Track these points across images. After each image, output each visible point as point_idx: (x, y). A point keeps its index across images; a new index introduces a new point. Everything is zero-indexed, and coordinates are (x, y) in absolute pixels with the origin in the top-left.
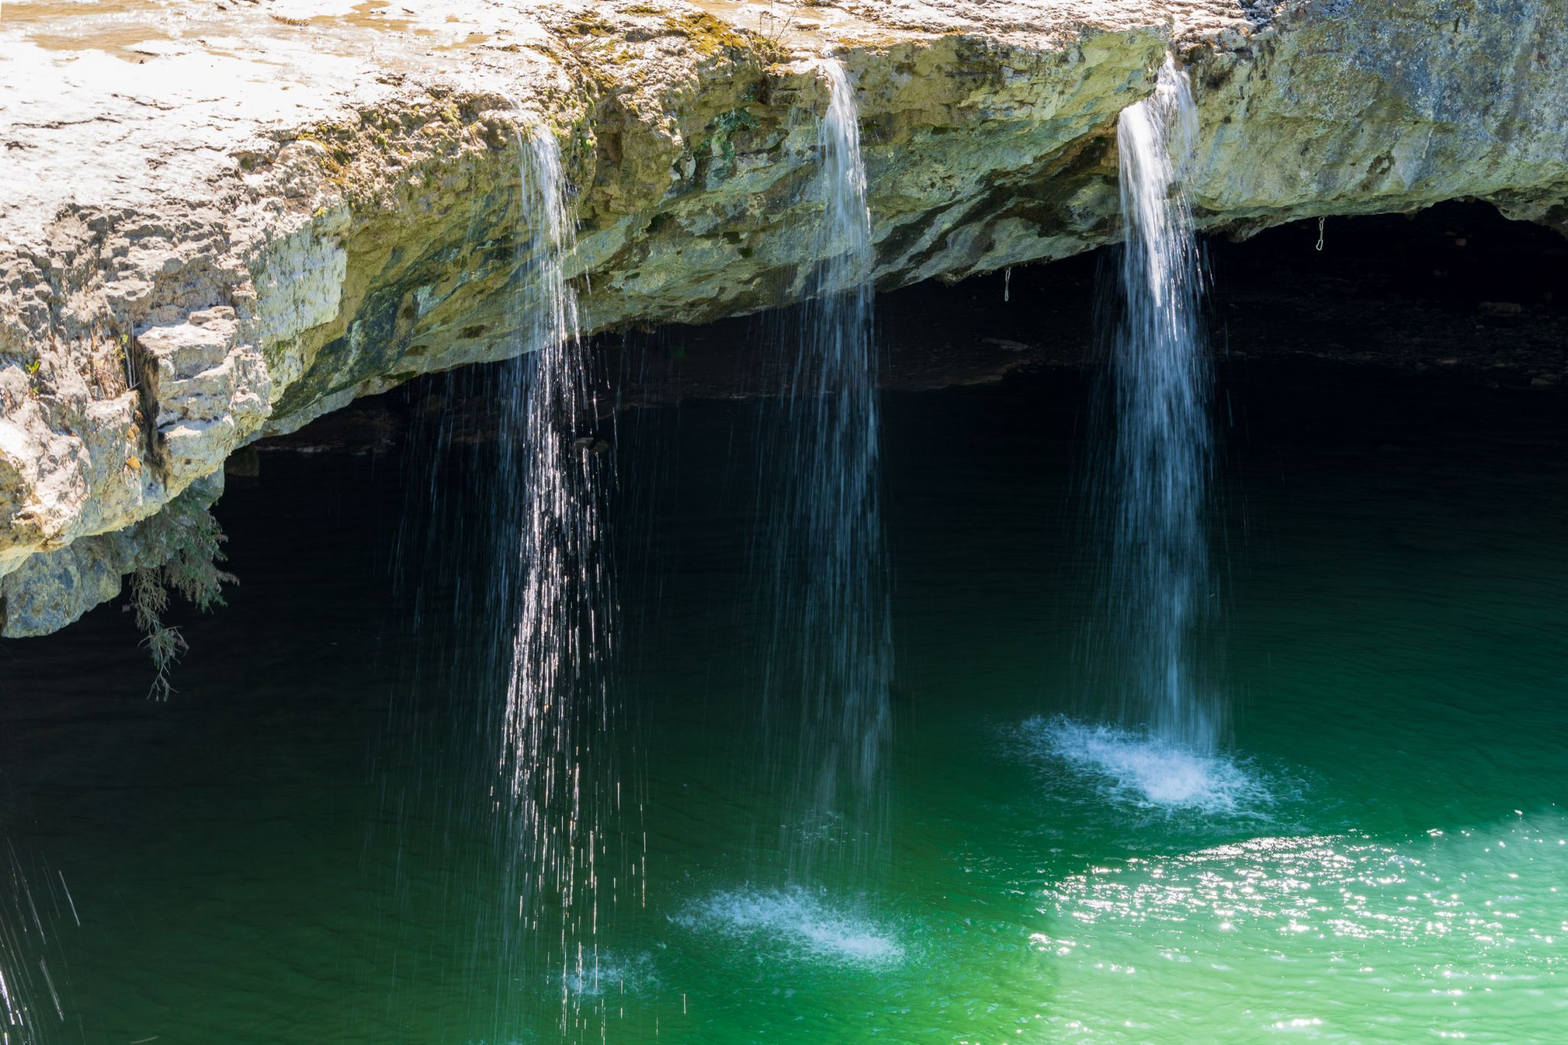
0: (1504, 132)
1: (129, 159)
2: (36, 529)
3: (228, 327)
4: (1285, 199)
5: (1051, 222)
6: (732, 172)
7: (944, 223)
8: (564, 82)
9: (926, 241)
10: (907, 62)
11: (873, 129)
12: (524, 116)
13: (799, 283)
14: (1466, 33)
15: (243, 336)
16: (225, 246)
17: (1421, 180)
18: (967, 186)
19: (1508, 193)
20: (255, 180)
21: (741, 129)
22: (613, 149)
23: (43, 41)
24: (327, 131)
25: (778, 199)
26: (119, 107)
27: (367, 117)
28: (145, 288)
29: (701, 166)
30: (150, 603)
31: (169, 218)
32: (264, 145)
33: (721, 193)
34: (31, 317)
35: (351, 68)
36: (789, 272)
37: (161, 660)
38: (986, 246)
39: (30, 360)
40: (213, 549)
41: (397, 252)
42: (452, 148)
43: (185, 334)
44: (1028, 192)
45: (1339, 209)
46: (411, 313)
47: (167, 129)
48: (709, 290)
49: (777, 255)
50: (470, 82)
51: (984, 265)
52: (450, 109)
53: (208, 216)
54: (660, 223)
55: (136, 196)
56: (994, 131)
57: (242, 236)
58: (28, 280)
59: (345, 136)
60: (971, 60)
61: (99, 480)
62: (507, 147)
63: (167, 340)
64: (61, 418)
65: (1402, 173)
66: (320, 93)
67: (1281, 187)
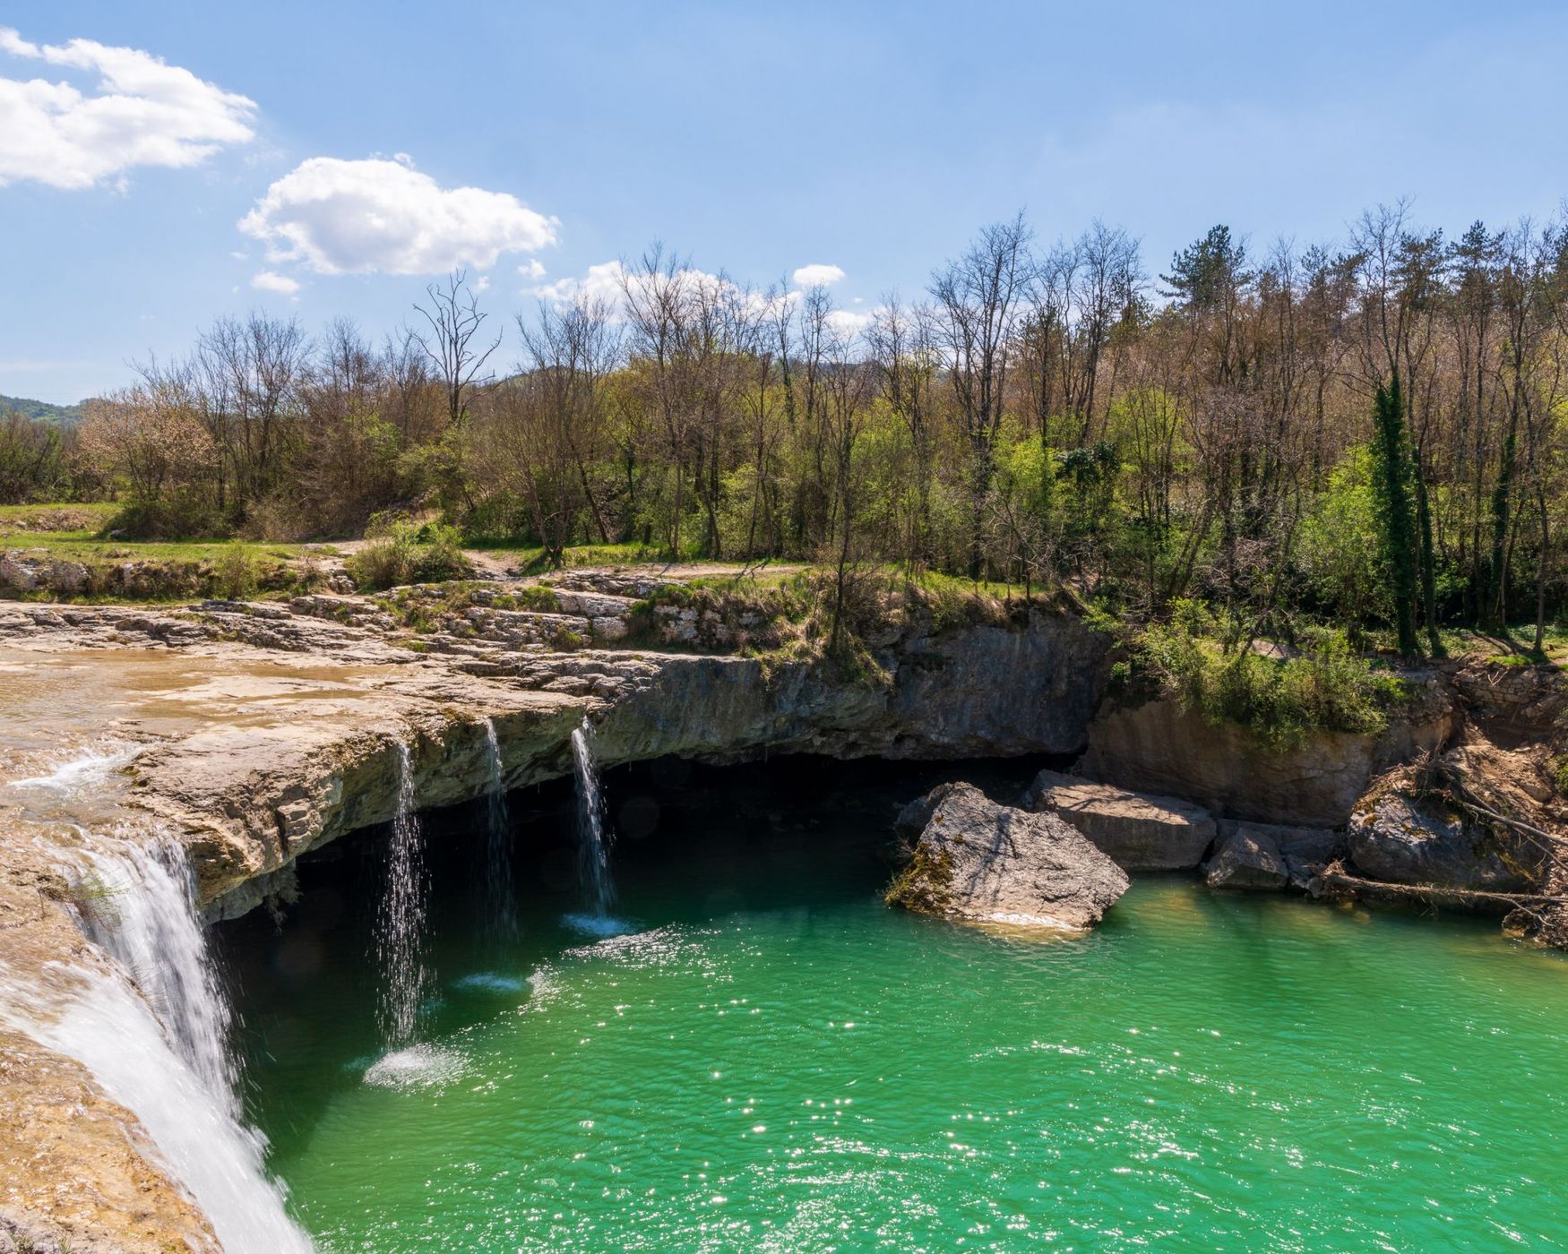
0: (682, 732)
1: (272, 756)
2: (248, 870)
3: (308, 805)
4: (621, 756)
5: (551, 767)
6: (459, 755)
7: (520, 770)
8: (408, 728)
9: (514, 776)
10: (510, 718)
11: (501, 740)
12: (397, 739)
13: (476, 791)
14: (669, 704)
15: (313, 807)
16: (304, 780)
17: (659, 748)
18: (528, 757)
19: (683, 750)
20: (313, 761)
21: (461, 742)
22: (423, 747)
23: (238, 726)
24: (335, 745)
25: (472, 762)
26: (266, 742)
27: (347, 741)
28: (280, 794)
29: (449, 754)
30: (273, 905)
31: (287, 773)
32: (315, 750)
33: (455, 762)
34: (243, 804)
35: (341, 727)
36: (473, 788)
37: (278, 922)
38: (532, 776)
39: (243, 817)
40: (294, 885)
41: (357, 783)
42: (374, 749)
43: (293, 807)
44: (545, 758)
45: (636, 758)
46: (360, 803)
47: (283, 747)
48: (449, 795)
49: (470, 782)
50: (378, 728)
51: (532, 782)
52: (373, 737)
53: (299, 771)
54: (436, 773)
55: (275, 766)
56: (537, 738)
57: (310, 777)
58: (242, 793)
59: (341, 746)
60: (530, 718)
61: (268, 854)
62: (392, 748)
63: (288, 809)
64: (255, 835)
65: (653, 746)
66: (332, 734)
67: (620, 752)
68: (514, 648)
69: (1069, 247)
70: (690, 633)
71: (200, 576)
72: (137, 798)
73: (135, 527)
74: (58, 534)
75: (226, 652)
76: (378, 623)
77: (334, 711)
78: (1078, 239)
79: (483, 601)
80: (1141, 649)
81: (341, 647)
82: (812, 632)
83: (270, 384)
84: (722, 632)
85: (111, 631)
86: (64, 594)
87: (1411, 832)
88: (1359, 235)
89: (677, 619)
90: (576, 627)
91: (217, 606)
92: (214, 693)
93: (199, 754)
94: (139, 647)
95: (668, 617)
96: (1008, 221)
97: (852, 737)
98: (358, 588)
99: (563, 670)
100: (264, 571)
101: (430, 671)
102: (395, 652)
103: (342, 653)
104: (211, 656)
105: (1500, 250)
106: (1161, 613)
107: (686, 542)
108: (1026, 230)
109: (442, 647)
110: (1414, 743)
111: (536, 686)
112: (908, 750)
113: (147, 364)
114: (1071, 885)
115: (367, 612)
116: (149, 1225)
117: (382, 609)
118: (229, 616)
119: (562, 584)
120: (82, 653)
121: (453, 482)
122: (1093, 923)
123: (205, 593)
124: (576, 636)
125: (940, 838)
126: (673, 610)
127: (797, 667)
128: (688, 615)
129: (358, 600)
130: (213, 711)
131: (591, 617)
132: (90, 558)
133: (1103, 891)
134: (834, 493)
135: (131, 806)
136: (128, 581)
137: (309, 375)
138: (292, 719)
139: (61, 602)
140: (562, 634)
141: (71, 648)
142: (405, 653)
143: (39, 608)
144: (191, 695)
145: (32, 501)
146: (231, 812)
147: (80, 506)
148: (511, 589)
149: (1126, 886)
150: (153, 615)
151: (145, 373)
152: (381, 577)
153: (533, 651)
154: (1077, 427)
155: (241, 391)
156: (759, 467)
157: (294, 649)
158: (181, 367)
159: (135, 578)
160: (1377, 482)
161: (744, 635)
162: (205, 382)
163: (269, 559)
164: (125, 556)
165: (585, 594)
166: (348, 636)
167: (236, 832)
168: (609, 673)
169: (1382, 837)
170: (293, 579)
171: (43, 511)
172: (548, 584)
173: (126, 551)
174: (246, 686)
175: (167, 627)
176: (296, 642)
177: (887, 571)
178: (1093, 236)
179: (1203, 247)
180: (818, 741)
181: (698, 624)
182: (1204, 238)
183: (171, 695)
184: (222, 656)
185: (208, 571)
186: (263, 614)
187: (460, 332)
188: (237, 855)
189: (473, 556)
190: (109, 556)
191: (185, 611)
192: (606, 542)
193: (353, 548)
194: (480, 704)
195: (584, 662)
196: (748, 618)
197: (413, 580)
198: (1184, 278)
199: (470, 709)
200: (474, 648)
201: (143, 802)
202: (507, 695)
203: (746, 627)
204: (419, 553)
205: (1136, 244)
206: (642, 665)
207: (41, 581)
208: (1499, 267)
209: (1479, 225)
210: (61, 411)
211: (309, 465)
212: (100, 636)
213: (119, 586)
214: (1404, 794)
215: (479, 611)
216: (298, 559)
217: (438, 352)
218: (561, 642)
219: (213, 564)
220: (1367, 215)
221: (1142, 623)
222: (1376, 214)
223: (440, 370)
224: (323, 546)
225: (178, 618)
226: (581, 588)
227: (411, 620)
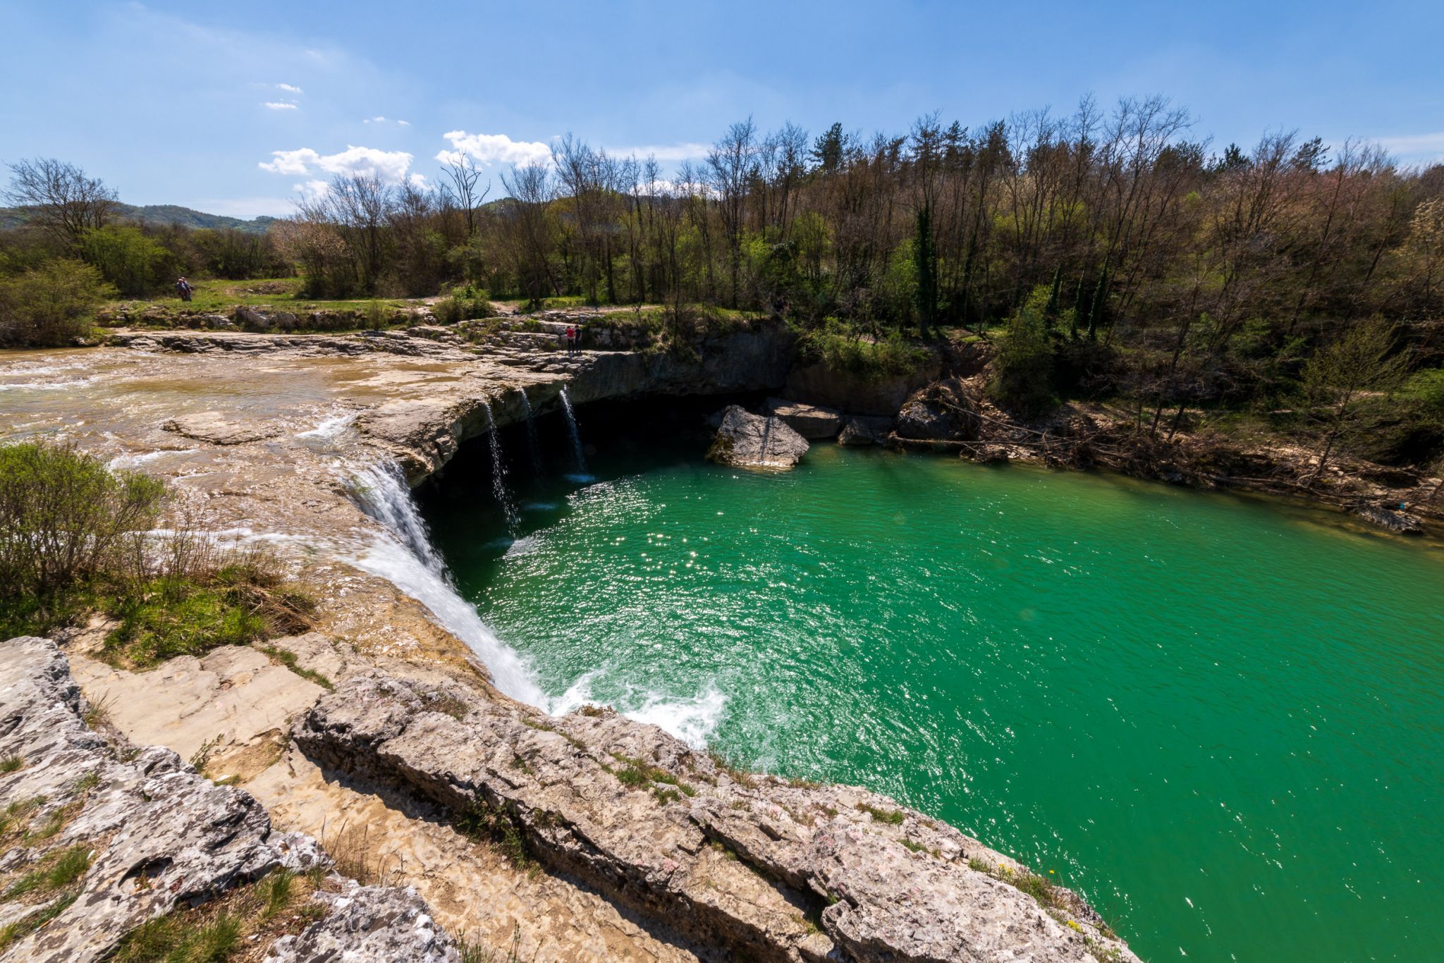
0: (609, 388)
1: (426, 414)
2: (429, 471)
3: (449, 437)
4: (583, 400)
5: (552, 407)
7: (537, 409)
8: (486, 395)
9: (535, 412)
10: (532, 387)
11: (528, 397)
13: (519, 419)
14: (602, 375)
15: (451, 438)
16: (444, 425)
17: (599, 396)
18: (540, 404)
19: (609, 396)
20: (446, 415)
21: (511, 399)
22: (495, 404)
23: (403, 399)
24: (454, 407)
25: (517, 408)
26: (421, 407)
27: (460, 404)
28: (435, 433)
29: (506, 405)
31: (435, 422)
32: (446, 410)
33: (509, 407)
34: (419, 440)
35: (454, 397)
38: (542, 411)
39: (421, 447)
41: (469, 424)
42: (473, 407)
44: (548, 403)
45: (588, 401)
46: (467, 431)
47: (430, 409)
49: (516, 417)
50: (473, 397)
51: (543, 414)
52: (472, 401)
53: (441, 421)
54: (500, 415)
55: (429, 420)
56: (545, 395)
57: (447, 424)
58: (418, 434)
59: (457, 407)
60: (541, 386)
61: (435, 463)
62: (481, 406)
63: (440, 440)
64: (428, 454)
65: (596, 396)
66: (452, 401)
67: (581, 399)
68: (524, 351)
69: (773, 136)
70: (608, 341)
71: (357, 318)
72: (365, 440)
73: (315, 291)
74: (271, 296)
75: (381, 359)
76: (454, 340)
77: (448, 388)
78: (778, 131)
79: (506, 328)
80: (811, 340)
81: (439, 353)
82: (665, 339)
83: (370, 212)
84: (622, 340)
85: (317, 348)
86: (287, 329)
87: (925, 418)
88: (914, 130)
89: (601, 334)
90: (553, 340)
91: (370, 334)
92: (383, 381)
93: (390, 416)
94: (334, 356)
95: (596, 333)
96: (744, 121)
97: (684, 386)
98: (439, 322)
99: (550, 361)
100: (390, 315)
101: (486, 365)
102: (466, 355)
103: (440, 356)
104: (373, 361)
105: (965, 136)
106: (822, 325)
107: (600, 296)
108: (753, 126)
109: (489, 352)
110: (926, 379)
111: (539, 370)
112: (708, 390)
113: (301, 201)
114: (785, 448)
115: (448, 335)
116: (449, 655)
117: (455, 333)
118: (378, 339)
119: (543, 318)
120: (304, 361)
121: (478, 266)
122: (795, 463)
123: (361, 327)
124: (554, 344)
125: (727, 430)
126: (599, 330)
127: (659, 355)
128: (606, 332)
129: (442, 329)
130: (387, 391)
131: (560, 335)
132: (295, 310)
133: (799, 450)
134: (667, 268)
135: (364, 444)
136: (319, 322)
137: (389, 207)
138: (429, 394)
139: (287, 333)
140: (547, 344)
141: (298, 358)
142: (471, 355)
143: (276, 337)
144: (372, 382)
145: (252, 277)
146: (414, 445)
147: (280, 280)
148: (520, 320)
149: (808, 447)
150: (339, 339)
151: (300, 206)
152: (450, 316)
153: (534, 352)
154: (779, 231)
155: (355, 216)
156: (632, 256)
157: (415, 355)
158: (320, 203)
159: (323, 320)
160: (916, 258)
161: (634, 341)
162: (335, 211)
163: (391, 308)
164: (314, 308)
165: (555, 323)
166: (440, 348)
167: (419, 454)
168: (572, 362)
169: (913, 420)
170: (406, 319)
171: (261, 283)
172: (536, 319)
173: (314, 305)
174: (399, 377)
175: (346, 346)
176: (414, 351)
177: (698, 307)
178: (786, 130)
179: (829, 135)
180: (668, 389)
181: (611, 336)
182: (830, 130)
183: (362, 383)
184: (379, 361)
185: (360, 316)
186: (395, 337)
187: (468, 182)
188: (423, 465)
189: (495, 304)
190: (305, 308)
191: (353, 337)
192: (558, 296)
193: (431, 301)
194: (516, 381)
195: (560, 357)
196: (634, 333)
197: (468, 318)
198: (820, 151)
199: (512, 384)
200: (505, 352)
201: (370, 442)
202: (528, 376)
203: (634, 337)
204: (468, 303)
205: (806, 135)
206: (588, 357)
207: (272, 323)
208: (963, 145)
209: (957, 123)
210: (247, 224)
211: (400, 257)
212: (311, 351)
213: (314, 324)
214: (923, 401)
215: (505, 333)
216: (407, 307)
217: (457, 193)
218: (547, 347)
219: (362, 312)
220: (919, 120)
221: (810, 328)
222: (924, 119)
223: (461, 205)
224: (417, 300)
225: (350, 340)
226: (552, 320)
227: (471, 338)
